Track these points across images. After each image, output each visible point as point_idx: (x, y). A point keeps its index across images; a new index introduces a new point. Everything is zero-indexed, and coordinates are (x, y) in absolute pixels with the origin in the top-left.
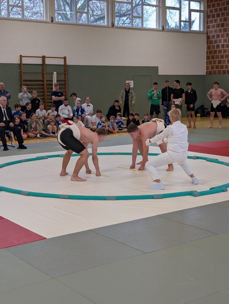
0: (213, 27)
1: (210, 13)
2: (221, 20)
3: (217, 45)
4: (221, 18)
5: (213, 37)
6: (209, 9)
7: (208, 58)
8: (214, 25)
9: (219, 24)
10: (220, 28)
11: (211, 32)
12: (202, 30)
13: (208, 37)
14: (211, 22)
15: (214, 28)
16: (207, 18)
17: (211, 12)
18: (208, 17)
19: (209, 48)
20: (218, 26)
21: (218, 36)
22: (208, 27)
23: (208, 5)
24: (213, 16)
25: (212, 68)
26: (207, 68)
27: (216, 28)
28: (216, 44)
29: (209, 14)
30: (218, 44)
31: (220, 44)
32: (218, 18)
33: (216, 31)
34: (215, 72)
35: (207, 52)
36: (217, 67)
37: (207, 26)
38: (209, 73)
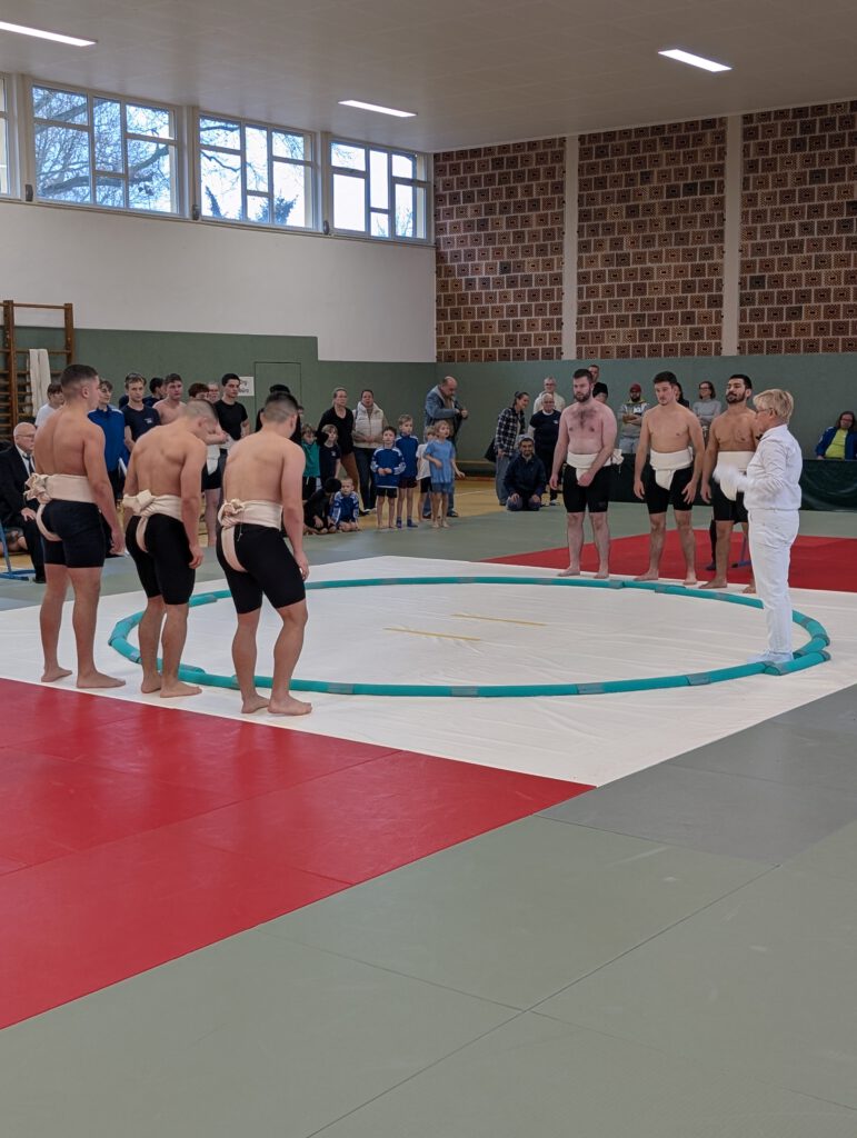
0: (455, 228)
1: (444, 189)
2: (477, 211)
3: (467, 280)
4: (476, 203)
5: (456, 256)
6: (441, 180)
7: (441, 314)
8: (458, 223)
9: (472, 222)
10: (476, 232)
11: (449, 242)
12: (421, 235)
13: (440, 258)
14: (449, 214)
15: (459, 231)
16: (436, 204)
17: (447, 185)
18: (439, 199)
19: (442, 286)
20: (469, 226)
21: (470, 256)
22: (440, 229)
23: (436, 167)
24: (455, 199)
25: (455, 343)
26: (440, 343)
27: (465, 231)
28: (463, 278)
29: (441, 191)
30: (470, 277)
31: (477, 277)
32: (469, 205)
33: (462, 241)
34: (463, 357)
35: (438, 298)
36: (470, 342)
37: (436, 225)
38: (446, 358)
